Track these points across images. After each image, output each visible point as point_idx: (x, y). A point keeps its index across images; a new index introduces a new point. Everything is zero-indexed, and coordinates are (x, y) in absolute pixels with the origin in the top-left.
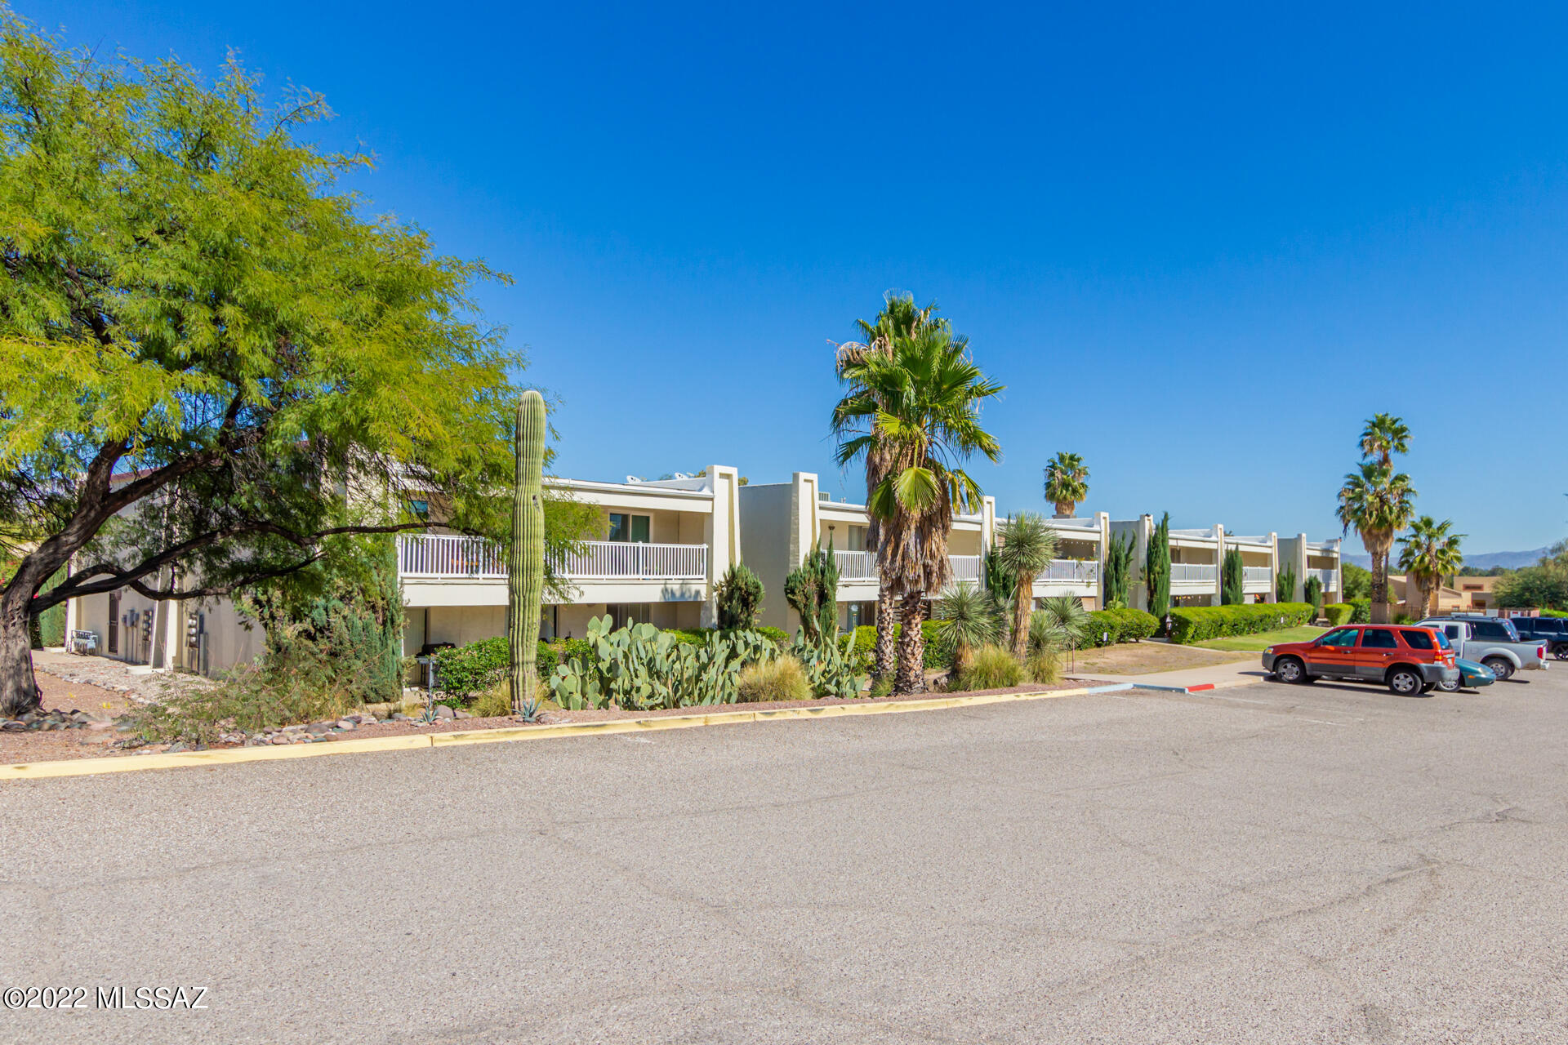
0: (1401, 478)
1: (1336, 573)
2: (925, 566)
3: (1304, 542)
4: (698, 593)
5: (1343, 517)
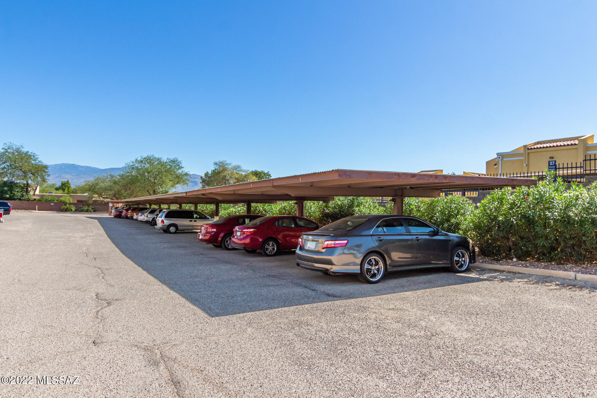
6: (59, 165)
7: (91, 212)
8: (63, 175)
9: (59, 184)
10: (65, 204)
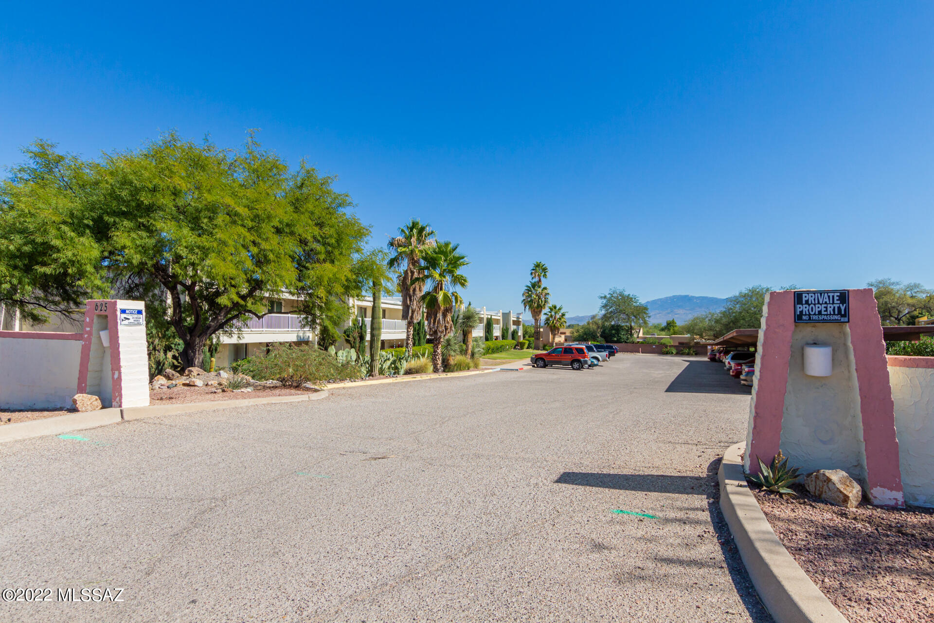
0: (545, 288)
1: (521, 327)
2: (445, 326)
3: (511, 314)
4: (309, 337)
5: (525, 304)
6: (670, 297)
7: (692, 355)
8: (675, 310)
9: (664, 324)
10: (666, 346)
